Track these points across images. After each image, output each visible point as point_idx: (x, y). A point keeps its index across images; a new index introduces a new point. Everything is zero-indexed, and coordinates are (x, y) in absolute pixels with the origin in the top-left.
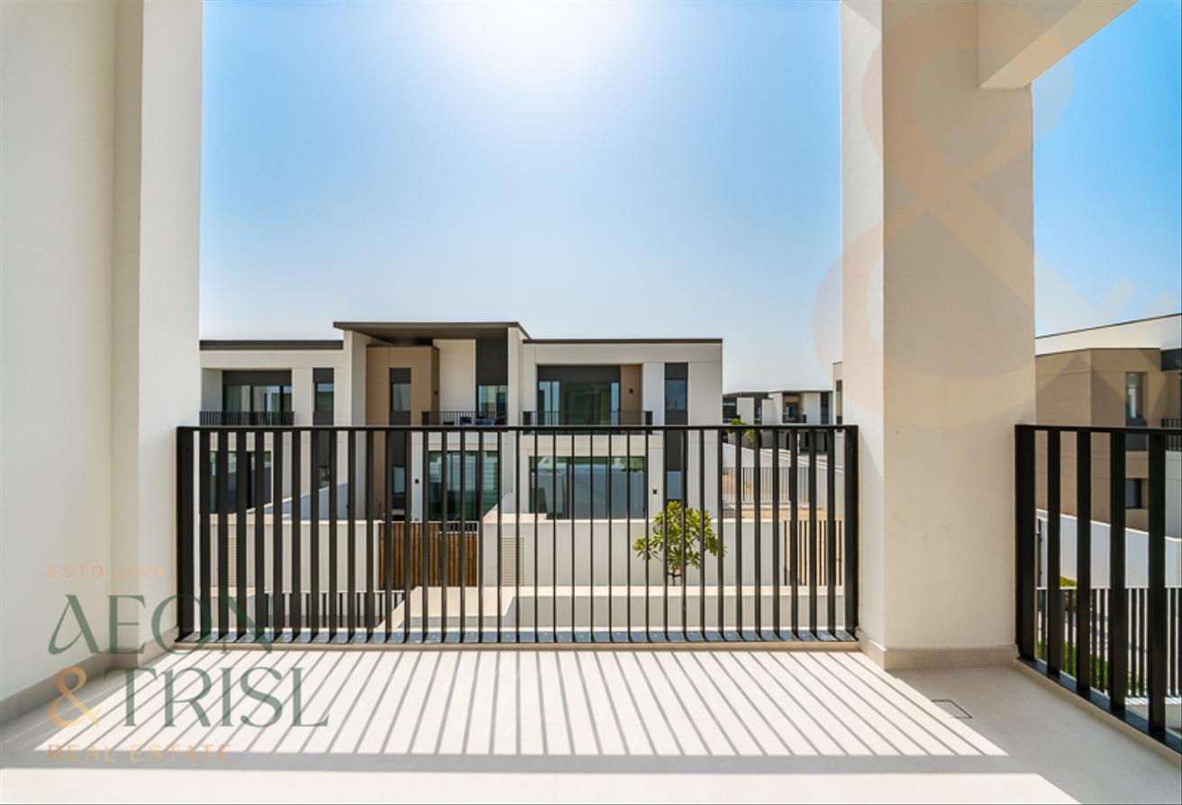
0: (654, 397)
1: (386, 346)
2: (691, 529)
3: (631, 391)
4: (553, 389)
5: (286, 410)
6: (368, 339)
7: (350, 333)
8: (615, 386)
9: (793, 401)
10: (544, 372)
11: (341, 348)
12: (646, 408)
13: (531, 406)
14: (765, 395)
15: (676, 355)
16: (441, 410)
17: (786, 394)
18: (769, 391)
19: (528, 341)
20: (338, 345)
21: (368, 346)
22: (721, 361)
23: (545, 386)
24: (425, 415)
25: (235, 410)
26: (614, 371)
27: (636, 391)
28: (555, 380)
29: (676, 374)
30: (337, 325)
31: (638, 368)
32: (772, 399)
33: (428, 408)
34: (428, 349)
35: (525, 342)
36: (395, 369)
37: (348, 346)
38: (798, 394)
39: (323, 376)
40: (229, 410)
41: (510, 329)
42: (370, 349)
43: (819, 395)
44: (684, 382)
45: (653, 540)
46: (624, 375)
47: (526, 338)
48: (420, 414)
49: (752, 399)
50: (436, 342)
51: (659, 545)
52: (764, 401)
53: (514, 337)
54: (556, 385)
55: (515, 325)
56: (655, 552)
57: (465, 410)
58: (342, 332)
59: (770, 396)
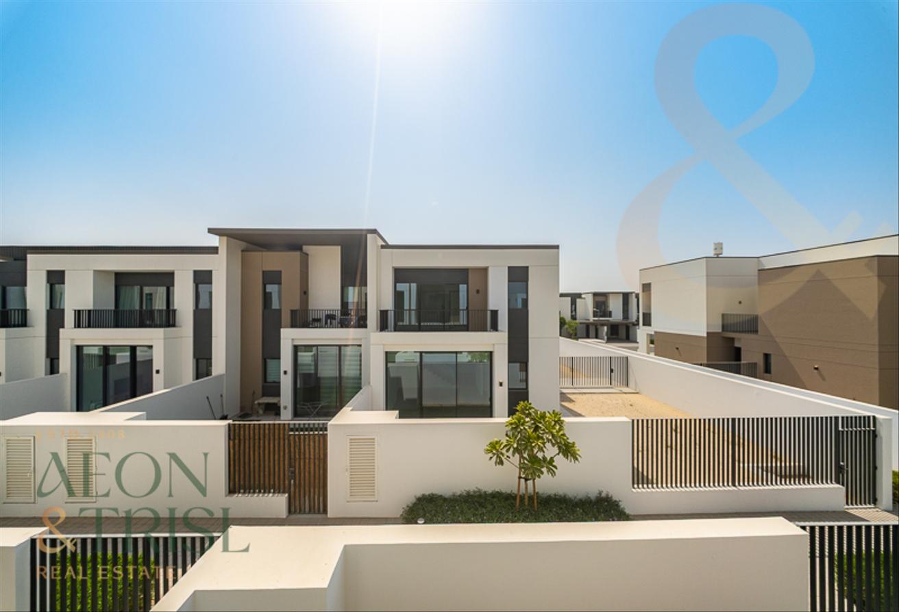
0: (498, 297)
1: (260, 251)
2: (545, 436)
3: (478, 292)
4: (410, 290)
5: (171, 308)
6: (244, 245)
7: (225, 238)
8: (463, 288)
9: (601, 300)
10: (401, 275)
11: (217, 253)
12: (491, 307)
13: (388, 304)
14: (579, 296)
15: (518, 260)
16: (310, 308)
17: (595, 295)
18: (582, 292)
19: (386, 246)
20: (214, 250)
21: (243, 251)
22: (558, 265)
23: (402, 287)
24: (293, 312)
25: (127, 308)
26: (463, 274)
27: (483, 292)
28: (414, 282)
29: (518, 277)
30: (211, 231)
31: (484, 271)
32: (584, 298)
33: (297, 307)
34: (298, 253)
35: (383, 247)
36: (266, 271)
37: (223, 251)
38: (605, 295)
39: (202, 278)
40: (121, 308)
41: (369, 236)
42: (246, 253)
43: (621, 295)
44: (525, 283)
45: (505, 443)
46: (472, 277)
47: (384, 244)
48: (289, 312)
49: (569, 299)
50: (305, 248)
51: (512, 450)
52: (578, 300)
53: (372, 243)
54: (414, 286)
55: (374, 231)
56: (508, 457)
57: (331, 308)
58: (217, 237)
59: (583, 296)
